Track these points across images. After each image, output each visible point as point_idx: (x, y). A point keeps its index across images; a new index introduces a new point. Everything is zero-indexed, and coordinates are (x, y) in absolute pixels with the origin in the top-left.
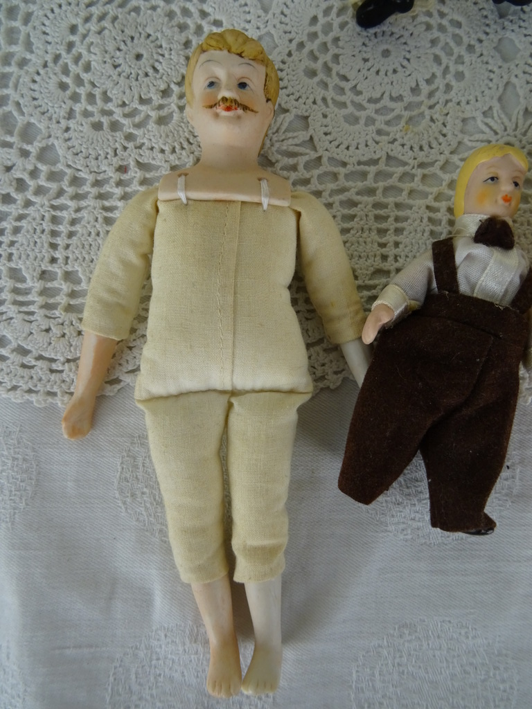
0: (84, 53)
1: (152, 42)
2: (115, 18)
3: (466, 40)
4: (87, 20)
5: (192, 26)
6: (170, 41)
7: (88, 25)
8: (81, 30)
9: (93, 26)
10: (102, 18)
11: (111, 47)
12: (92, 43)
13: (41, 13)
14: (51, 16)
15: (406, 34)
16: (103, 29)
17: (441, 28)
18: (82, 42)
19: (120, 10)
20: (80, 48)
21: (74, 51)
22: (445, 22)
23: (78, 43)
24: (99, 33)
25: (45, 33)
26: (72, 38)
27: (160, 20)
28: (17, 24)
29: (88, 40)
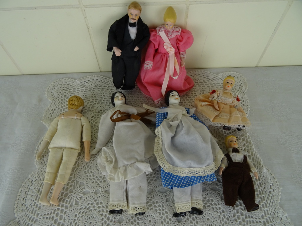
0: (78, 222)
1: (94, 219)
2: (86, 212)
3: (169, 217)
4: (79, 213)
5: (104, 215)
6: (98, 219)
7: (79, 215)
8: (78, 216)
9: (81, 215)
10: (83, 213)
11: (84, 221)
12: (80, 220)
13: (69, 211)
14: (71, 212)
15: (155, 216)
16: (83, 216)
17: (163, 214)
18: (78, 219)
19: (87, 210)
20: (77, 221)
21: (75, 222)
22: (164, 212)
23: (76, 220)
24: (82, 217)
25: (69, 217)
26: (75, 218)
27: (97, 213)
28: (63, 214)
29: (79, 219)
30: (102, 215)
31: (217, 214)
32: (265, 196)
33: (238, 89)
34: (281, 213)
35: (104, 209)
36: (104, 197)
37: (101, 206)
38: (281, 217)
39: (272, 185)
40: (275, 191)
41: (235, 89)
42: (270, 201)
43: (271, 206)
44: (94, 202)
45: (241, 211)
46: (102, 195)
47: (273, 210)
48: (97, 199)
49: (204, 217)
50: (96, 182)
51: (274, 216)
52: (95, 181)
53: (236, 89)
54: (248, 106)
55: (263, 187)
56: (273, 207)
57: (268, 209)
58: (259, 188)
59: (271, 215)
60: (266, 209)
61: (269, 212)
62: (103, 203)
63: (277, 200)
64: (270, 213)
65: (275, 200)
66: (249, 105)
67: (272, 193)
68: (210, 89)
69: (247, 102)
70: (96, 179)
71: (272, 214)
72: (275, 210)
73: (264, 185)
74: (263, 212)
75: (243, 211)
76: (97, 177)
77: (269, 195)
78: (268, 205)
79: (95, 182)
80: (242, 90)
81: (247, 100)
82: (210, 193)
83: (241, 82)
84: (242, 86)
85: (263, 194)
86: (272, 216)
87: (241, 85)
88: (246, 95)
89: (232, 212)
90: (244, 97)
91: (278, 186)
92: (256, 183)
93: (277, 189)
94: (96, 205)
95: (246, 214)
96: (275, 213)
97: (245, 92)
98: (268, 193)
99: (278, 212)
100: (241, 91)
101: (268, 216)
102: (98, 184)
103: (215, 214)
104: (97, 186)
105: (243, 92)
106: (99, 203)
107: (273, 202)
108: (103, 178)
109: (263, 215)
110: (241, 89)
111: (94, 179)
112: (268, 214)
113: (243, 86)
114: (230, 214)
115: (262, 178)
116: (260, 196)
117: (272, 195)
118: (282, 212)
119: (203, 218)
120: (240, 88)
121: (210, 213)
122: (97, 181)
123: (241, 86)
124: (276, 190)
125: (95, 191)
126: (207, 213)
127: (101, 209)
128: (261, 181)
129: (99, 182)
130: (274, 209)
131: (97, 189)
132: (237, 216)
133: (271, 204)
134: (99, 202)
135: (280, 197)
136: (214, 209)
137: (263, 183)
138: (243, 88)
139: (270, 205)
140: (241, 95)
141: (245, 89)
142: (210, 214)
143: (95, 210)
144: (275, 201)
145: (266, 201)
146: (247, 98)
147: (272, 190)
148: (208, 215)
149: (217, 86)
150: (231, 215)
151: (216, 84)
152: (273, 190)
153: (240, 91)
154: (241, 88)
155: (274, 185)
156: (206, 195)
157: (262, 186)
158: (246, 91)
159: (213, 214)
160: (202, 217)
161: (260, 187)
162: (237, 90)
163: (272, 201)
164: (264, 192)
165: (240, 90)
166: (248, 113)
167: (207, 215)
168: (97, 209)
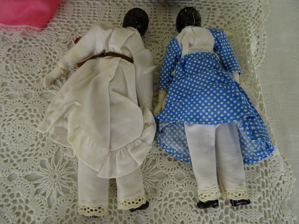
30: (18, 214)
31: (195, 216)
32: (269, 190)
33: (253, 16)
34: (288, 216)
35: (22, 204)
36: (22, 185)
37: (18, 199)
38: (287, 221)
39: (283, 174)
40: (286, 183)
41: (248, 15)
42: (276, 198)
43: (276, 205)
44: (7, 193)
45: (232, 211)
46: (19, 182)
47: (277, 212)
48: (11, 188)
49: (177, 218)
50: (12, 161)
51: (278, 219)
52: (9, 159)
53: (250, 16)
54: (265, 46)
55: (270, 177)
56: (279, 206)
57: (270, 209)
58: (263, 177)
59: (273, 218)
60: (267, 209)
61: (272, 213)
62: (21, 195)
63: (285, 197)
64: (273, 215)
65: (283, 196)
66: (266, 44)
67: (281, 186)
68: (210, 13)
69: (264, 39)
70: (12, 156)
71: (276, 216)
72: (281, 211)
73: (271, 173)
74: (263, 213)
75: (234, 212)
76: (13, 153)
77: (275, 189)
78: (272, 204)
79: (9, 161)
80: (260, 17)
81: (264, 35)
82: (189, 183)
83: (260, 4)
84: (261, 12)
85: (267, 186)
86: (275, 219)
87: (260, 9)
88: (264, 27)
89: (218, 213)
90: (259, 31)
91: (291, 176)
92: (260, 170)
93: (289, 181)
94: (9, 198)
95: (237, 215)
96: (280, 215)
97: (263, 22)
98: (274, 185)
99: (285, 214)
100: (258, 19)
101: (269, 219)
102: (15, 165)
103: (193, 214)
104: (13, 167)
105: (260, 21)
106: (15, 196)
107: (279, 199)
108: (22, 154)
109: (262, 217)
110: (258, 17)
111: (8, 156)
112: (270, 217)
113: (263, 12)
114: (215, 215)
115: (271, 163)
116: (262, 189)
117: (280, 189)
118: (290, 214)
119: (176, 221)
120: (256, 14)
121: (187, 213)
122: (13, 159)
123: (259, 11)
124: (287, 181)
125: (8, 175)
126: (182, 213)
127: (16, 205)
128: (269, 167)
129: (15, 162)
130: (279, 209)
131: (12, 172)
132: (224, 219)
133: (276, 202)
134: (16, 193)
135: (291, 193)
136: (192, 207)
137: (271, 170)
138: (262, 15)
139: (274, 203)
140: (256, 27)
141: (265, 17)
142: (185, 214)
143: (9, 205)
144: (283, 199)
145: (269, 197)
146: (265, 32)
147: (281, 182)
148: (183, 216)
149: (222, 8)
150: (216, 217)
151: (221, 5)
152: (284, 182)
153: (256, 20)
154: (258, 14)
155: (286, 174)
156: (182, 185)
157: (268, 174)
158: (266, 20)
159: (190, 215)
160: (174, 220)
161: (265, 177)
162: (251, 18)
163: (279, 197)
164: (269, 185)
165: (256, 17)
166: (263, 58)
167: (181, 216)
168: (12, 204)
